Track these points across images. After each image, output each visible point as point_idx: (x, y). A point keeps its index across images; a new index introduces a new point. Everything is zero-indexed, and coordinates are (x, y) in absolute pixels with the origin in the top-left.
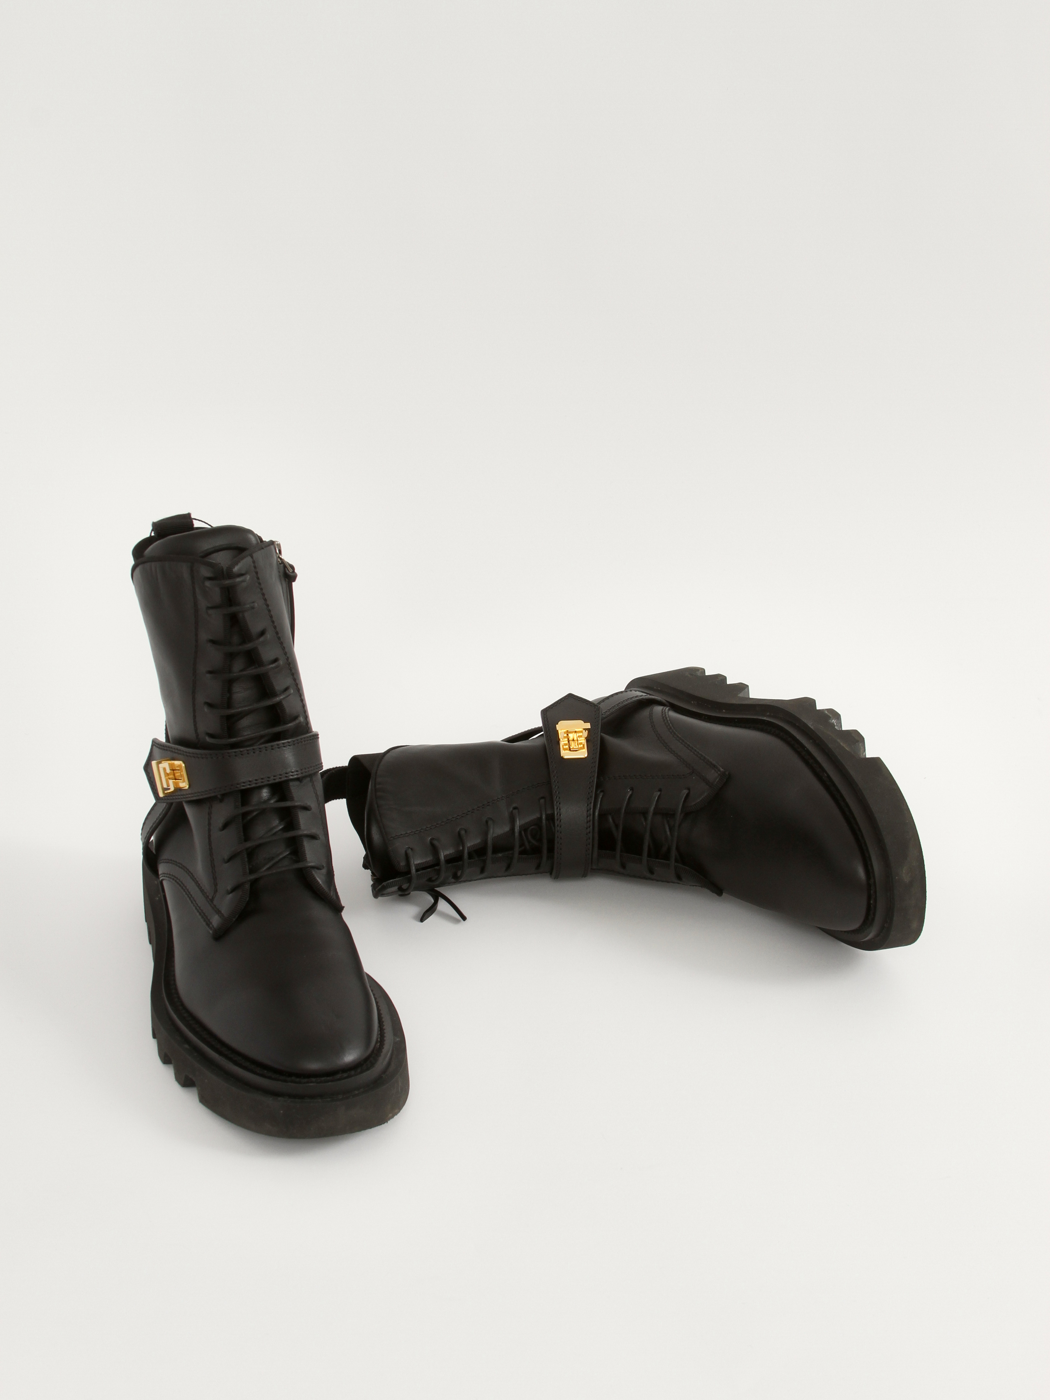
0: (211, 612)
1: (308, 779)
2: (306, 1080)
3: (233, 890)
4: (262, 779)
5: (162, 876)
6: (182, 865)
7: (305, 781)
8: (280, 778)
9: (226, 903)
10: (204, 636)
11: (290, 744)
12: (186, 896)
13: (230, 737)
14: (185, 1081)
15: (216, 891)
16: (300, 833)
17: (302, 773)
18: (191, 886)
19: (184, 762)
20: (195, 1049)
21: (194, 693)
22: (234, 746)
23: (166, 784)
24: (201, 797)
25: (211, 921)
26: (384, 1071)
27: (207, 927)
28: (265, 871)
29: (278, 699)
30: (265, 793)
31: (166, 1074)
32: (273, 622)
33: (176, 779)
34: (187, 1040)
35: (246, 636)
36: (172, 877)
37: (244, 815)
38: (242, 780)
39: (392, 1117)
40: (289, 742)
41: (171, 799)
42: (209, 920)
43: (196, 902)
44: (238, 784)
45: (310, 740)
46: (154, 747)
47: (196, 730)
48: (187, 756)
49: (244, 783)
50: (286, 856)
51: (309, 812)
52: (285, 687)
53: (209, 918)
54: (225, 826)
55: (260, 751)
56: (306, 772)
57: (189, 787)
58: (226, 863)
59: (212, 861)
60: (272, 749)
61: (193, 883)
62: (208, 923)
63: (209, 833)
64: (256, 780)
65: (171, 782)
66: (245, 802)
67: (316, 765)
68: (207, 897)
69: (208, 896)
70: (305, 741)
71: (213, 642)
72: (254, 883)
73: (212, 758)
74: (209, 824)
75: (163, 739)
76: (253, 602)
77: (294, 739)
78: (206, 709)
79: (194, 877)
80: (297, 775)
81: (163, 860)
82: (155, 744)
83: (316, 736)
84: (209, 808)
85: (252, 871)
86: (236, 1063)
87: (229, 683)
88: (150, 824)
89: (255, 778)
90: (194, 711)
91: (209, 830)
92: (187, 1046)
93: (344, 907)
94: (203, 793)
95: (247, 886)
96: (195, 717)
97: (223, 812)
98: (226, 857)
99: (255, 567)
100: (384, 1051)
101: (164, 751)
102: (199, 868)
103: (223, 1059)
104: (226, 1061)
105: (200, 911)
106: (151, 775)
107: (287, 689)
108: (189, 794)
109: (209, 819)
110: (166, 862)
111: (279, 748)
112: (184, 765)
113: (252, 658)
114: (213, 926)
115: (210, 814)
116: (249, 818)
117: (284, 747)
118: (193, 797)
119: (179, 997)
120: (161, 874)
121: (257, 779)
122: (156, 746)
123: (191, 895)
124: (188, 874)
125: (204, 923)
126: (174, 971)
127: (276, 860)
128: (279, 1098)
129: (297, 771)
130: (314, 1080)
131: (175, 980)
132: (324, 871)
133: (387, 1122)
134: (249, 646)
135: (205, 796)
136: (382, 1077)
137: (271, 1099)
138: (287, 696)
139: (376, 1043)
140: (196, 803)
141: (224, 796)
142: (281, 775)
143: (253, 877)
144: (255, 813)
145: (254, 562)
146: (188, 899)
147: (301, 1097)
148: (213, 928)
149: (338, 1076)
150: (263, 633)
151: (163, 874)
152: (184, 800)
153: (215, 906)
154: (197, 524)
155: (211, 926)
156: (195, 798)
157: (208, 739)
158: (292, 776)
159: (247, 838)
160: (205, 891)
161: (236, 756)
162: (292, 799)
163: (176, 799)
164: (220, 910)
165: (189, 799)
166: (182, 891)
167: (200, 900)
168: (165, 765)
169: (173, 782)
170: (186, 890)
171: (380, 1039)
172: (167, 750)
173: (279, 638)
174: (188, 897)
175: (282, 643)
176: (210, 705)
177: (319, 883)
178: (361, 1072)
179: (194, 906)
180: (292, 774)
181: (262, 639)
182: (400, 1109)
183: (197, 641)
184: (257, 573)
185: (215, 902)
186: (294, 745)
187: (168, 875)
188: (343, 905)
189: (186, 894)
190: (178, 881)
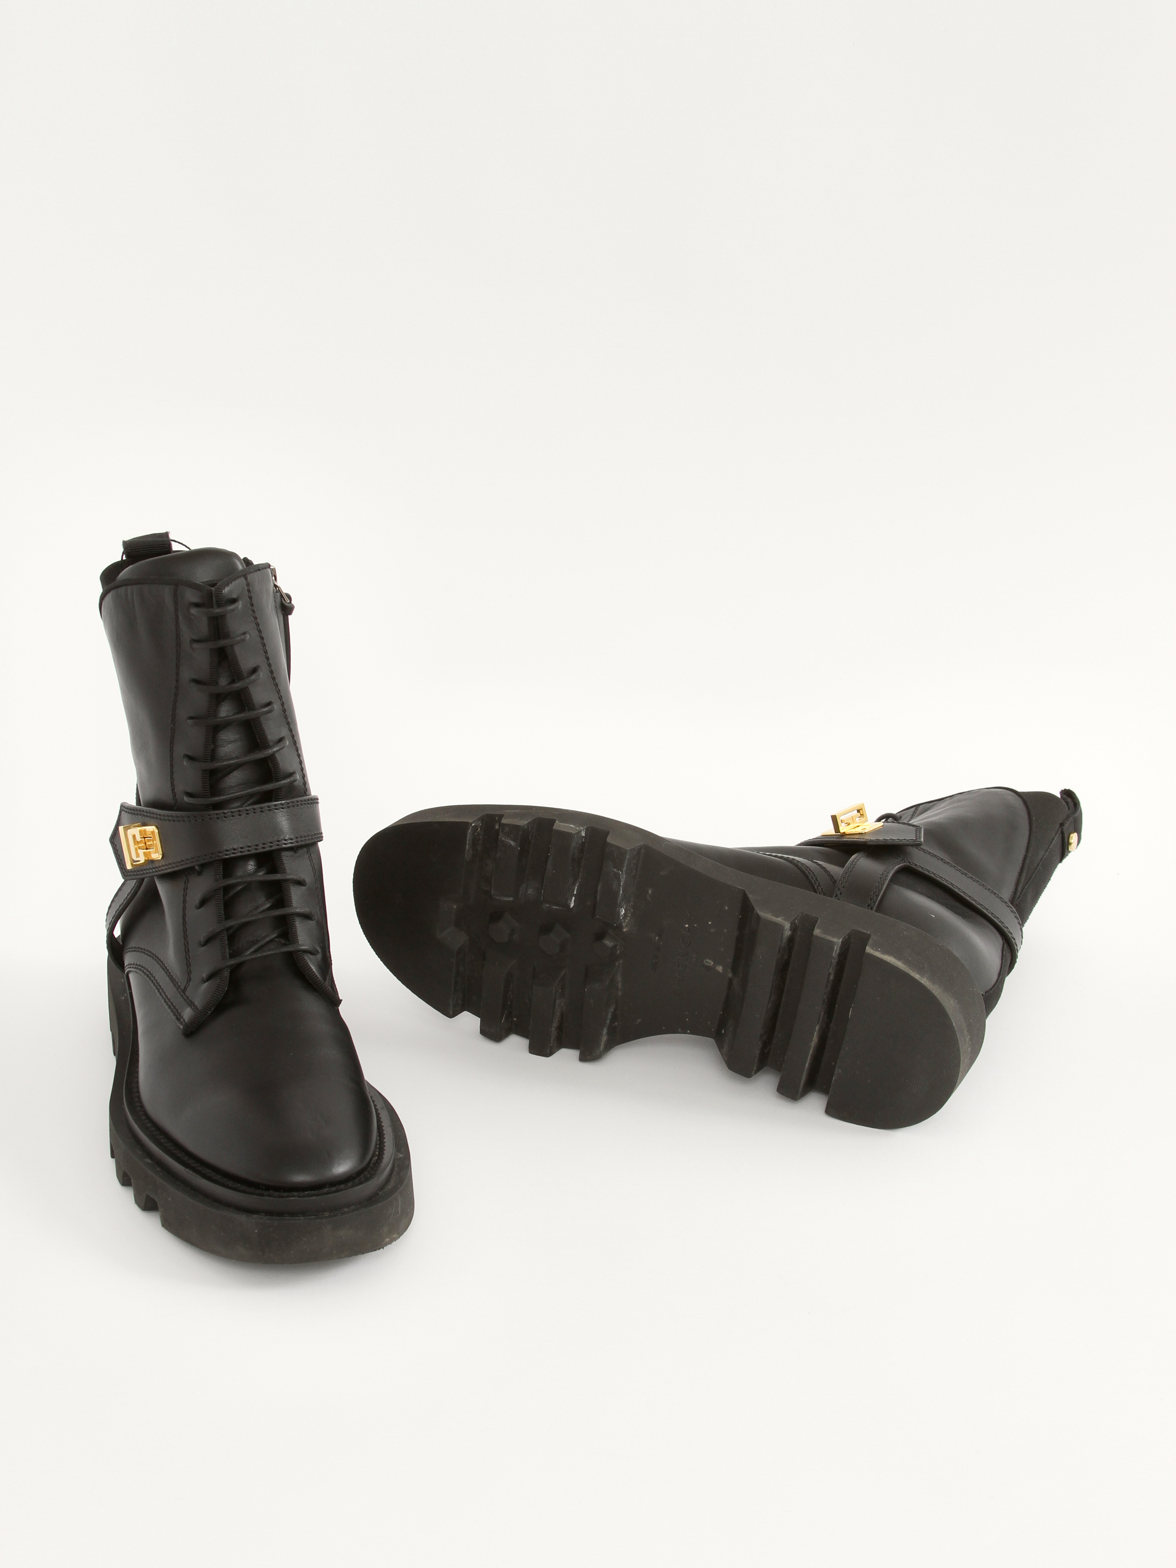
0: (195, 646)
1: (305, 850)
2: (286, 1194)
3: (210, 977)
4: (249, 847)
5: (128, 968)
6: (150, 952)
7: (301, 852)
8: (271, 847)
9: (201, 993)
10: (186, 674)
11: (284, 807)
12: (154, 988)
13: (213, 795)
14: (147, 1204)
15: (189, 980)
16: (292, 910)
17: (297, 842)
18: (160, 975)
19: (157, 827)
20: (159, 1163)
21: (172, 743)
22: (217, 806)
23: (136, 856)
24: (176, 869)
25: (182, 1014)
26: (382, 1188)
27: (177, 1022)
28: (249, 955)
29: (270, 751)
30: (251, 866)
31: (125, 1197)
32: (268, 658)
33: (147, 849)
34: (149, 1154)
35: (236, 675)
36: (140, 968)
37: (227, 889)
38: (225, 848)
39: (390, 1243)
40: (282, 804)
41: (141, 874)
42: (180, 1014)
43: (165, 993)
44: (219, 852)
45: (308, 803)
46: (123, 812)
47: (173, 790)
48: (161, 819)
49: (227, 851)
50: (273, 938)
51: (303, 888)
52: (278, 737)
53: (179, 1011)
54: (203, 903)
55: (247, 814)
56: (302, 841)
57: (162, 858)
58: (203, 947)
59: (186, 944)
60: (262, 812)
61: (163, 972)
62: (179, 1017)
63: (183, 911)
64: (242, 848)
65: (141, 852)
66: (227, 873)
67: (315, 834)
68: (178, 988)
69: (180, 986)
70: (302, 805)
71: (197, 682)
72: (235, 969)
73: (190, 821)
74: (184, 901)
75: (133, 802)
76: (244, 633)
77: (288, 801)
78: (185, 763)
79: (164, 965)
80: (291, 843)
81: (129, 948)
82: (124, 809)
83: (314, 801)
84: (185, 883)
85: (232, 956)
86: (204, 1176)
87: (215, 729)
88: (116, 907)
89: (241, 846)
90: (172, 766)
91: (184, 909)
92: (148, 1161)
93: (341, 1000)
94: (178, 864)
95: (226, 973)
96: (172, 772)
97: (201, 886)
98: (202, 939)
99: (249, 591)
100: (383, 1165)
101: (134, 816)
102: (171, 954)
103: (190, 1172)
104: (194, 1174)
105: (169, 1004)
106: (118, 847)
107: (281, 740)
108: (163, 866)
109: (185, 896)
110: (132, 951)
111: (269, 810)
112: (157, 831)
113: (242, 700)
114: (184, 1020)
115: (185, 889)
116: (231, 893)
117: (276, 809)
118: (166, 869)
119: (142, 1107)
120: (127, 966)
121: (243, 846)
122: (125, 811)
123: (160, 987)
124: (158, 962)
125: (174, 1018)
126: (138, 1077)
127: (262, 943)
128: (254, 1216)
129: (291, 839)
130: (296, 1194)
131: (138, 1087)
132: (319, 956)
133: (383, 1248)
134: (238, 685)
135: (181, 868)
136: (379, 1193)
137: (244, 1216)
138: (282, 749)
139: (373, 1155)
140: (170, 876)
141: (203, 866)
142: (271, 843)
143: (233, 962)
144: (239, 888)
145: (248, 585)
146: (156, 991)
147: (280, 1214)
148: (184, 1023)
149: (326, 1190)
150: (254, 670)
151: (129, 965)
152: (156, 873)
153: (188, 997)
154: (175, 547)
155: (182, 1020)
156: (169, 871)
157: (186, 799)
158: (285, 844)
159: (228, 917)
160: (177, 980)
161: (218, 818)
162: (284, 871)
163: (147, 873)
164: (193, 1001)
165: (163, 872)
166: (150, 982)
167: (170, 991)
168: (135, 831)
169: (144, 853)
170: (154, 981)
171: (379, 1153)
172: (137, 814)
173: (274, 679)
174: (157, 988)
175: (276, 685)
176: (190, 758)
177: (312, 969)
178: (353, 1186)
179: (163, 998)
180: (284, 842)
181: (253, 677)
182: (400, 1234)
183: (177, 681)
184: (250, 598)
185: (187, 993)
186: (288, 807)
187: (134, 966)
188: (341, 998)
189: (154, 985)
190: (145, 971)
